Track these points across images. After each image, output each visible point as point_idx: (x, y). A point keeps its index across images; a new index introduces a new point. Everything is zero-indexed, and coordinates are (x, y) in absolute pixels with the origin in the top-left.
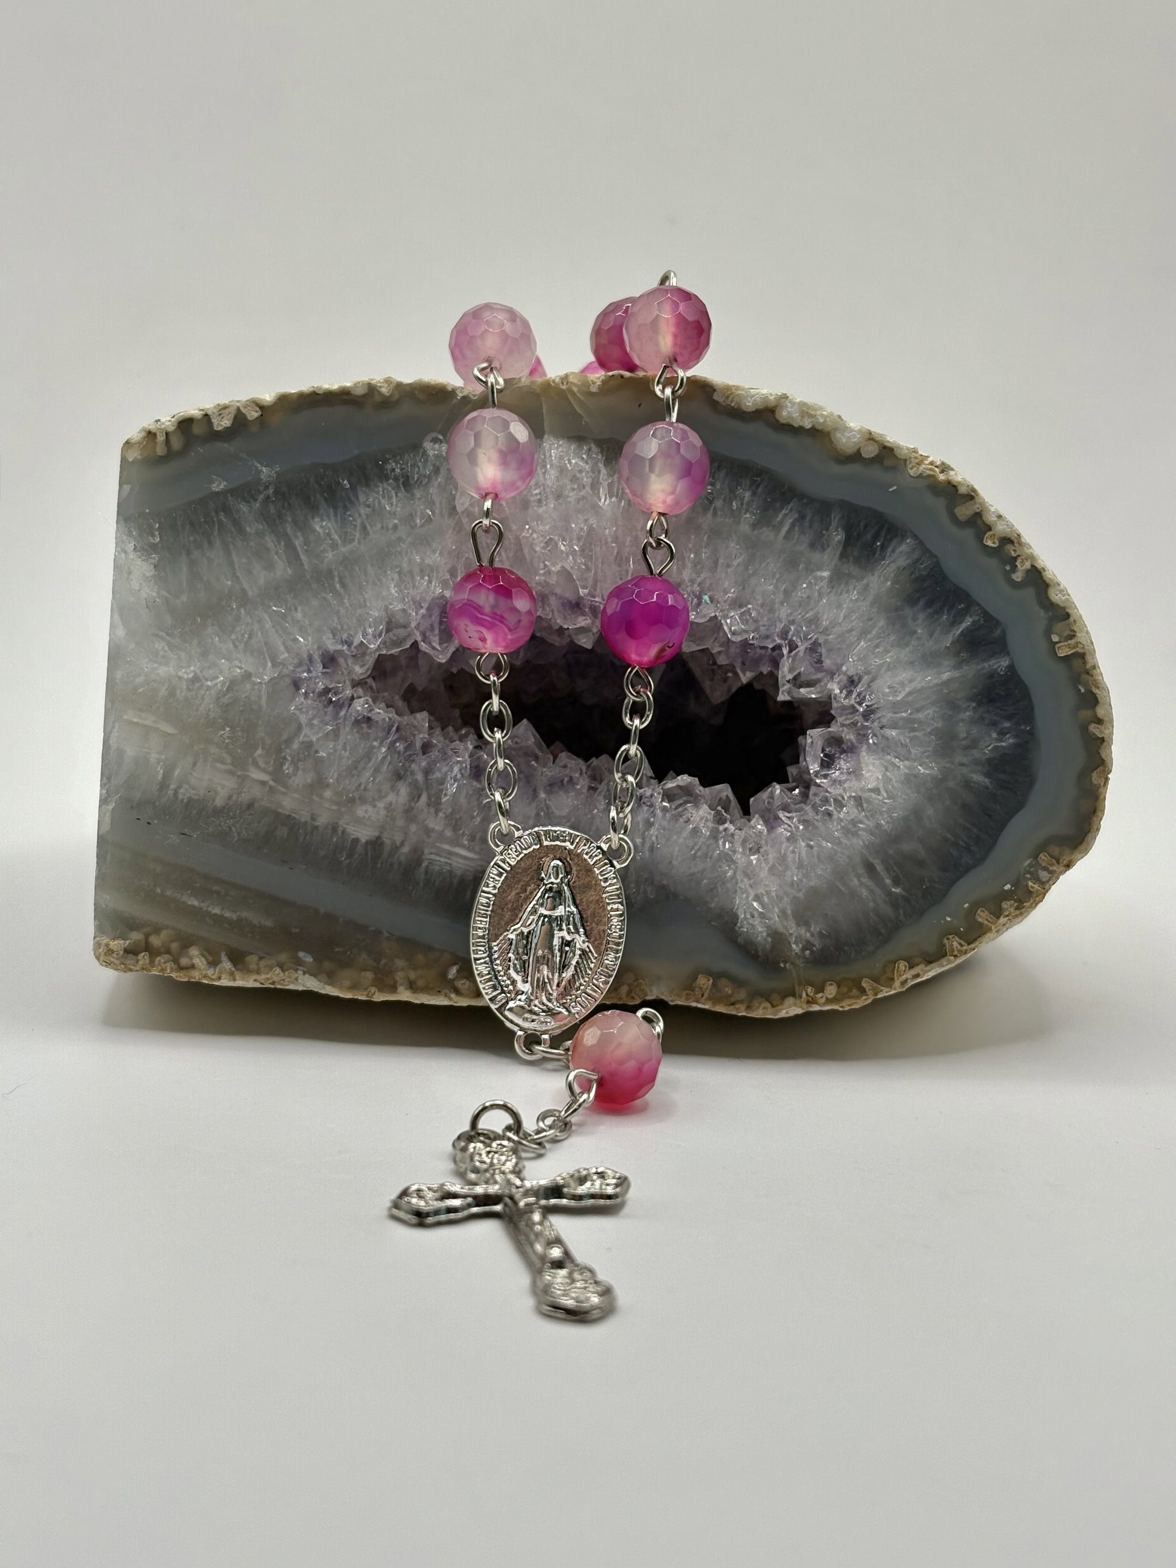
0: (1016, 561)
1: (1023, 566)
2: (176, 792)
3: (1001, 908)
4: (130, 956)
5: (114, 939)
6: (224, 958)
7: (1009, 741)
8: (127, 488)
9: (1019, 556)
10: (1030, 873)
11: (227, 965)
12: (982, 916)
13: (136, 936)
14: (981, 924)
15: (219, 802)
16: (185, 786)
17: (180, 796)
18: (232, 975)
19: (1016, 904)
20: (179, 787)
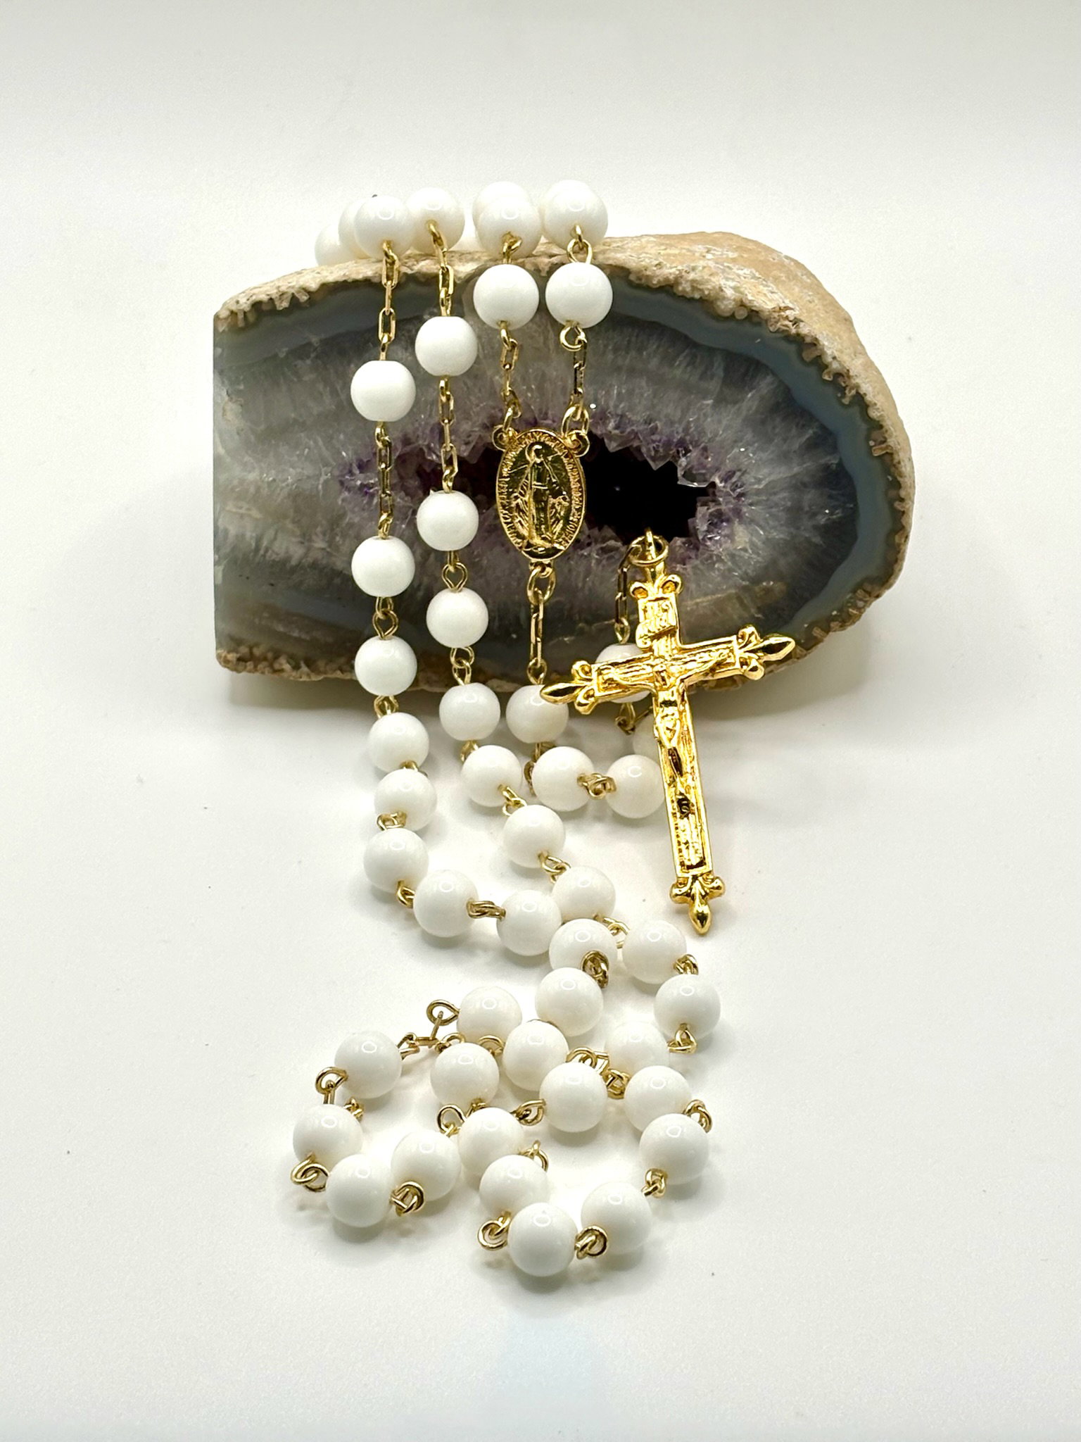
0: (845, 390)
1: (850, 393)
2: (264, 556)
3: (829, 627)
4: (241, 663)
5: (229, 652)
6: (303, 664)
7: (839, 514)
8: (219, 350)
9: (847, 386)
10: (851, 603)
11: (304, 669)
12: (817, 632)
13: (244, 650)
14: (816, 638)
15: (294, 562)
16: (270, 552)
17: (267, 558)
18: (308, 675)
19: (840, 624)
20: (266, 551)
